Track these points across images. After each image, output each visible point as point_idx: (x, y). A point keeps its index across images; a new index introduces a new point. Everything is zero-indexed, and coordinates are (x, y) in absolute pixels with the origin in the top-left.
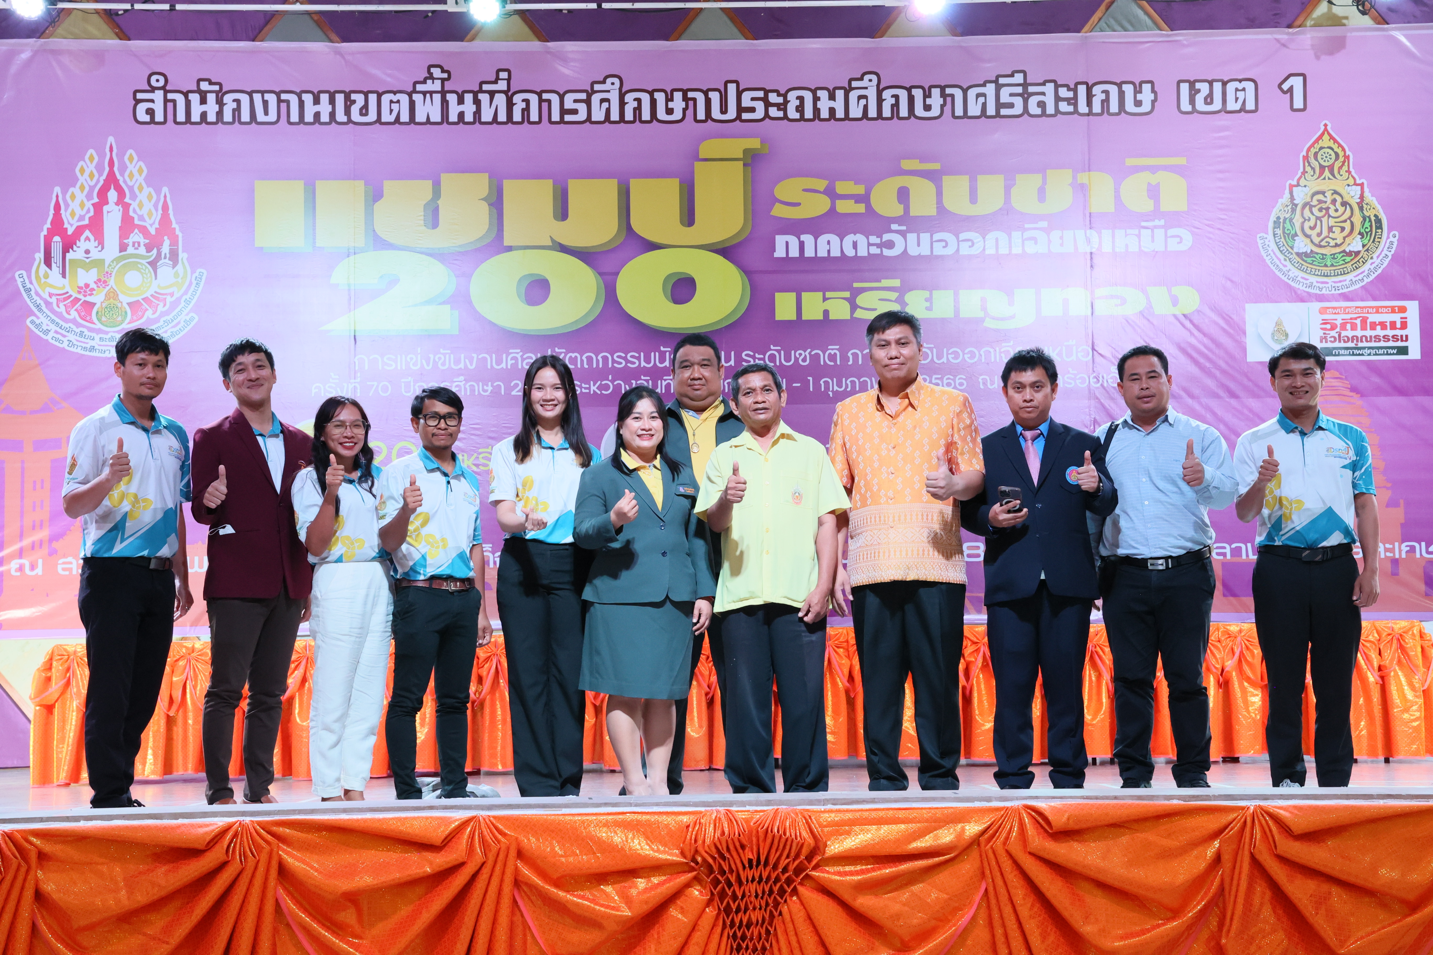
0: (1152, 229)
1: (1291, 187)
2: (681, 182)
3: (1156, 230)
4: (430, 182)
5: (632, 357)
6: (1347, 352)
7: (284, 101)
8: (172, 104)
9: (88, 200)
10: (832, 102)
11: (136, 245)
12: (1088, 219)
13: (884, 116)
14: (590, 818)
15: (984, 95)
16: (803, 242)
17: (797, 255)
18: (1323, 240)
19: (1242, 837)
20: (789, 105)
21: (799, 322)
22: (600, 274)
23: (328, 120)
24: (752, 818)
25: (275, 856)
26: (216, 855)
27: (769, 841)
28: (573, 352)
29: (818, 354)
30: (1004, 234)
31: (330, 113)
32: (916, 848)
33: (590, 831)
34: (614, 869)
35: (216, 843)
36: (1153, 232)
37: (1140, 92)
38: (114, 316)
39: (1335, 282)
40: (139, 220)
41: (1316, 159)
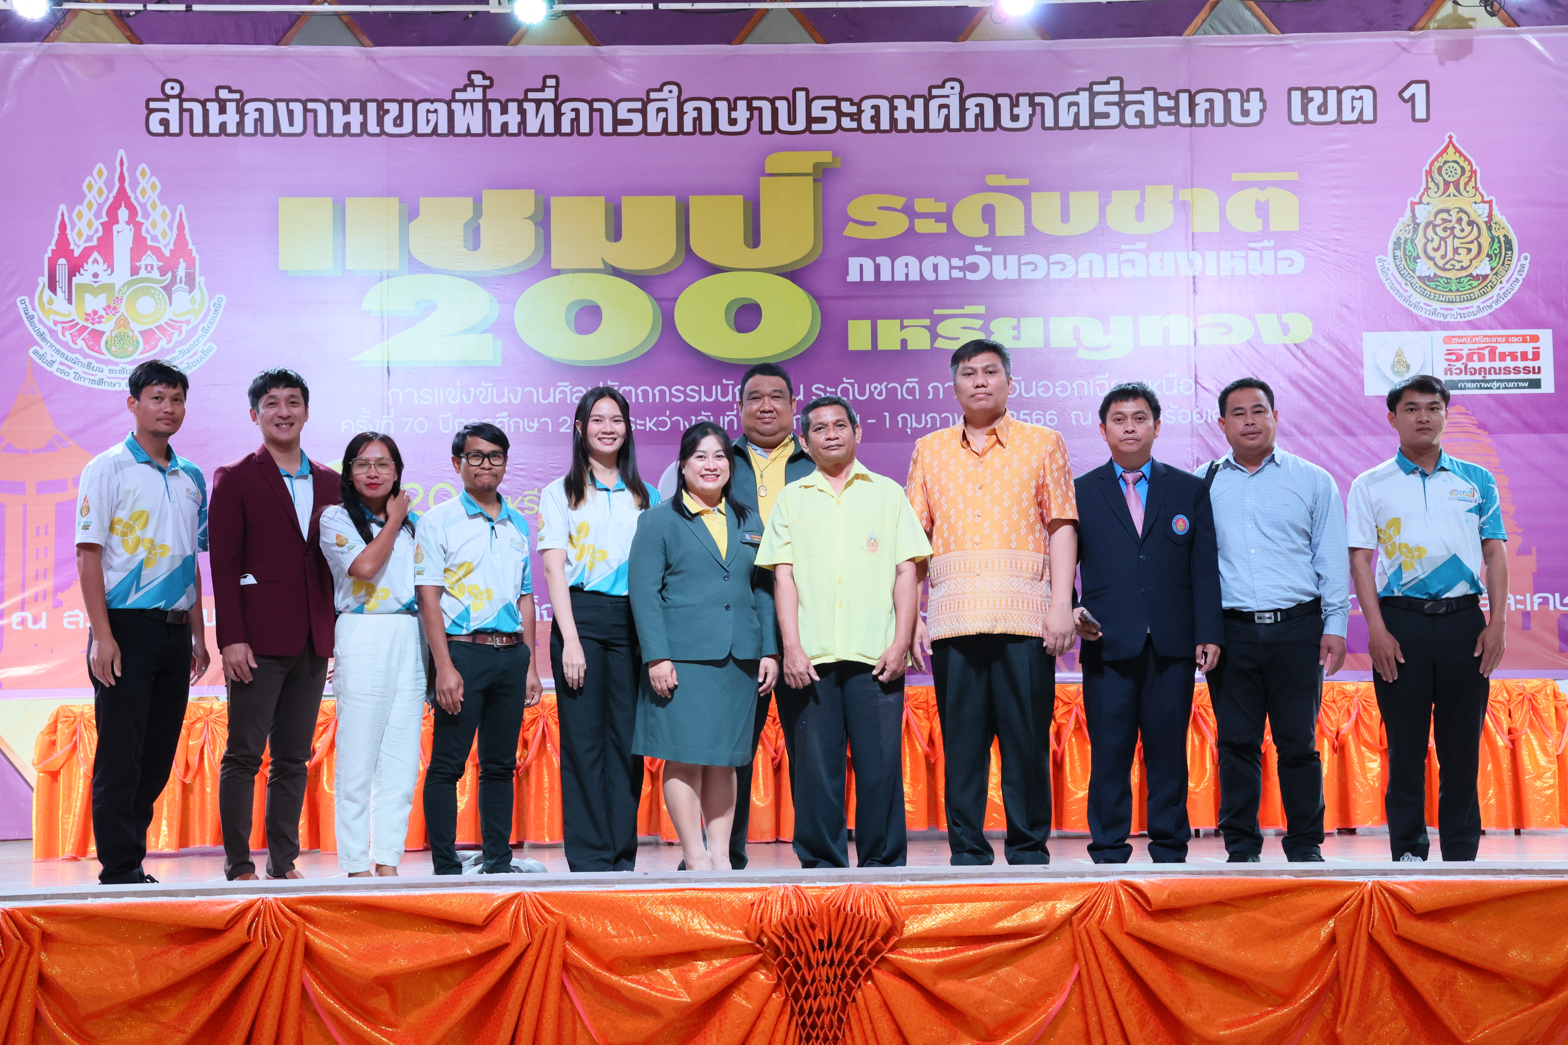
0: (1261, 250)
1: (1413, 204)
2: (744, 200)
3: (1264, 252)
4: (471, 199)
5: (691, 390)
6: (1474, 385)
7: (310, 110)
8: (188, 114)
9: (97, 219)
10: (911, 111)
11: (149, 268)
12: (1190, 239)
13: (967, 127)
14: (646, 895)
15: (1077, 104)
16: (879, 265)
17: (872, 279)
18: (1447, 263)
19: (1358, 916)
20: (863, 115)
21: (874, 354)
22: (657, 300)
23: (358, 131)
24: (823, 895)
25: (300, 935)
26: (236, 936)
27: (841, 920)
28: (627, 385)
29: (895, 388)
30: (1099, 256)
31: (361, 124)
32: (1003, 928)
33: (645, 910)
34: (672, 951)
35: (236, 923)
36: (1261, 253)
37: (1248, 101)
38: (125, 346)
39: (1460, 309)
40: (152, 241)
41: (1440, 174)
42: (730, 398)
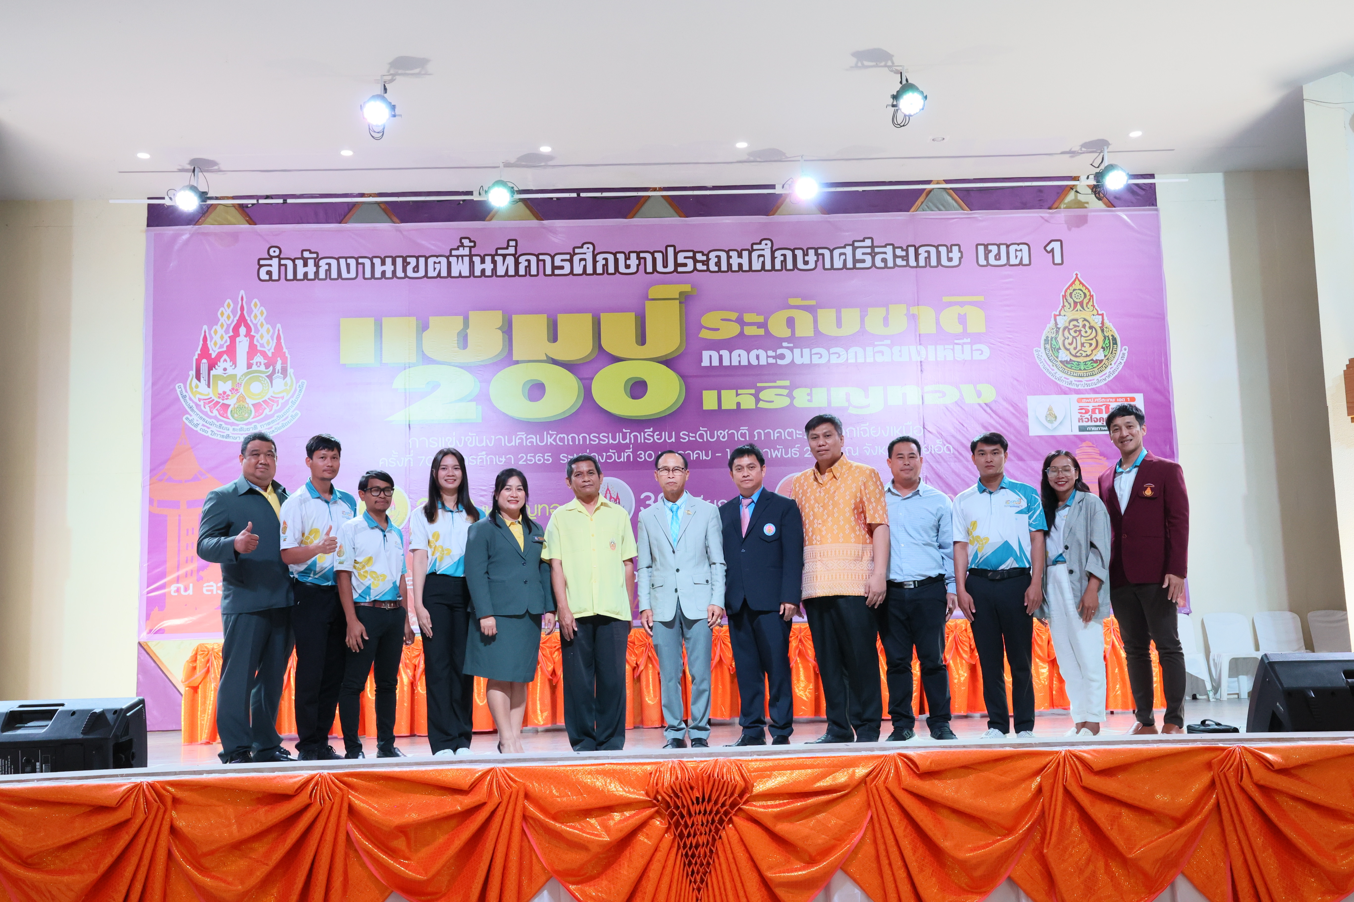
0: (963, 344)
1: (1055, 316)
2: (636, 315)
3: (964, 346)
4: (462, 317)
5: (603, 436)
6: (1097, 429)
7: (361, 264)
8: (284, 267)
9: (226, 334)
10: (740, 259)
11: (259, 364)
12: (918, 338)
13: (776, 268)
14: (578, 768)
15: (845, 254)
16: (722, 355)
17: (717, 364)
18: (1077, 352)
19: (1057, 773)
20: (710, 262)
21: (720, 411)
22: (581, 379)
23: (391, 276)
24: (698, 767)
25: (345, 799)
26: (302, 799)
27: (711, 783)
28: (562, 434)
29: (733, 433)
30: (860, 349)
31: (393, 271)
32: (820, 787)
33: (578, 779)
34: (596, 806)
35: (302, 790)
36: (963, 347)
37: (951, 252)
38: (243, 414)
39: (1087, 381)
40: (261, 347)
41: (1071, 297)
42: (628, 441)
